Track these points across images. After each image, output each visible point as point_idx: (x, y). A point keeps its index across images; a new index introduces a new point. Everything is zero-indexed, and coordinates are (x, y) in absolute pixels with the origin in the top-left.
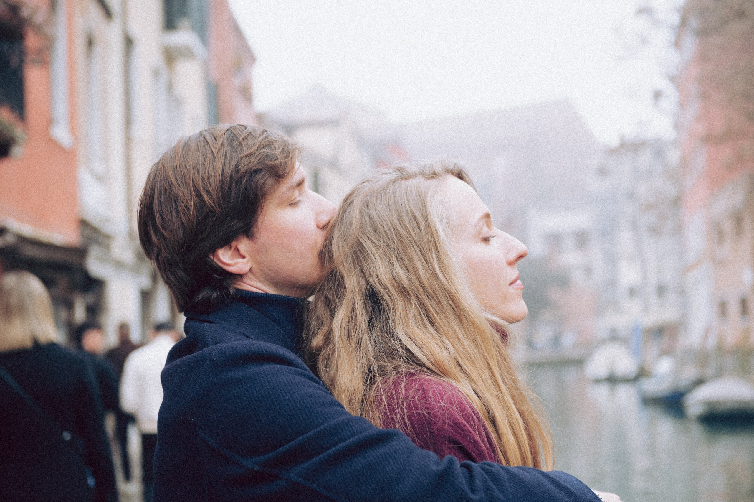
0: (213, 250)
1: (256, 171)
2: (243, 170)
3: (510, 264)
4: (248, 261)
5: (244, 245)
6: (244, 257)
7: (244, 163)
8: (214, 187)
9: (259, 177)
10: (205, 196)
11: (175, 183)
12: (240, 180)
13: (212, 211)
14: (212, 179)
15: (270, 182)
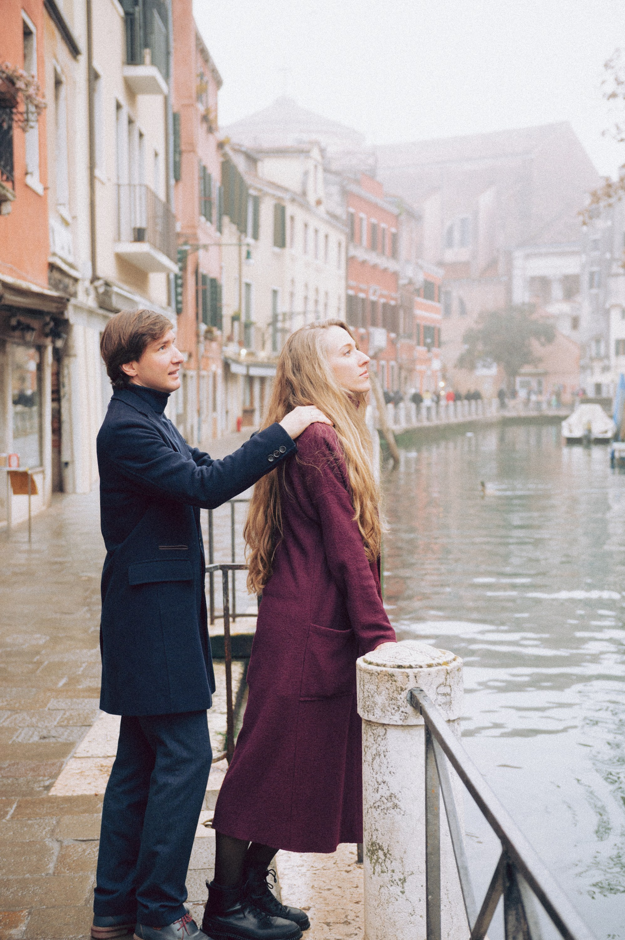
0: (121, 364)
1: (144, 335)
2: (139, 333)
3: (360, 366)
4: (136, 371)
5: (135, 365)
6: (134, 369)
7: (140, 330)
8: (126, 337)
9: (145, 337)
10: (122, 340)
11: (113, 331)
12: (136, 338)
13: (124, 348)
14: (126, 334)
15: (149, 340)
